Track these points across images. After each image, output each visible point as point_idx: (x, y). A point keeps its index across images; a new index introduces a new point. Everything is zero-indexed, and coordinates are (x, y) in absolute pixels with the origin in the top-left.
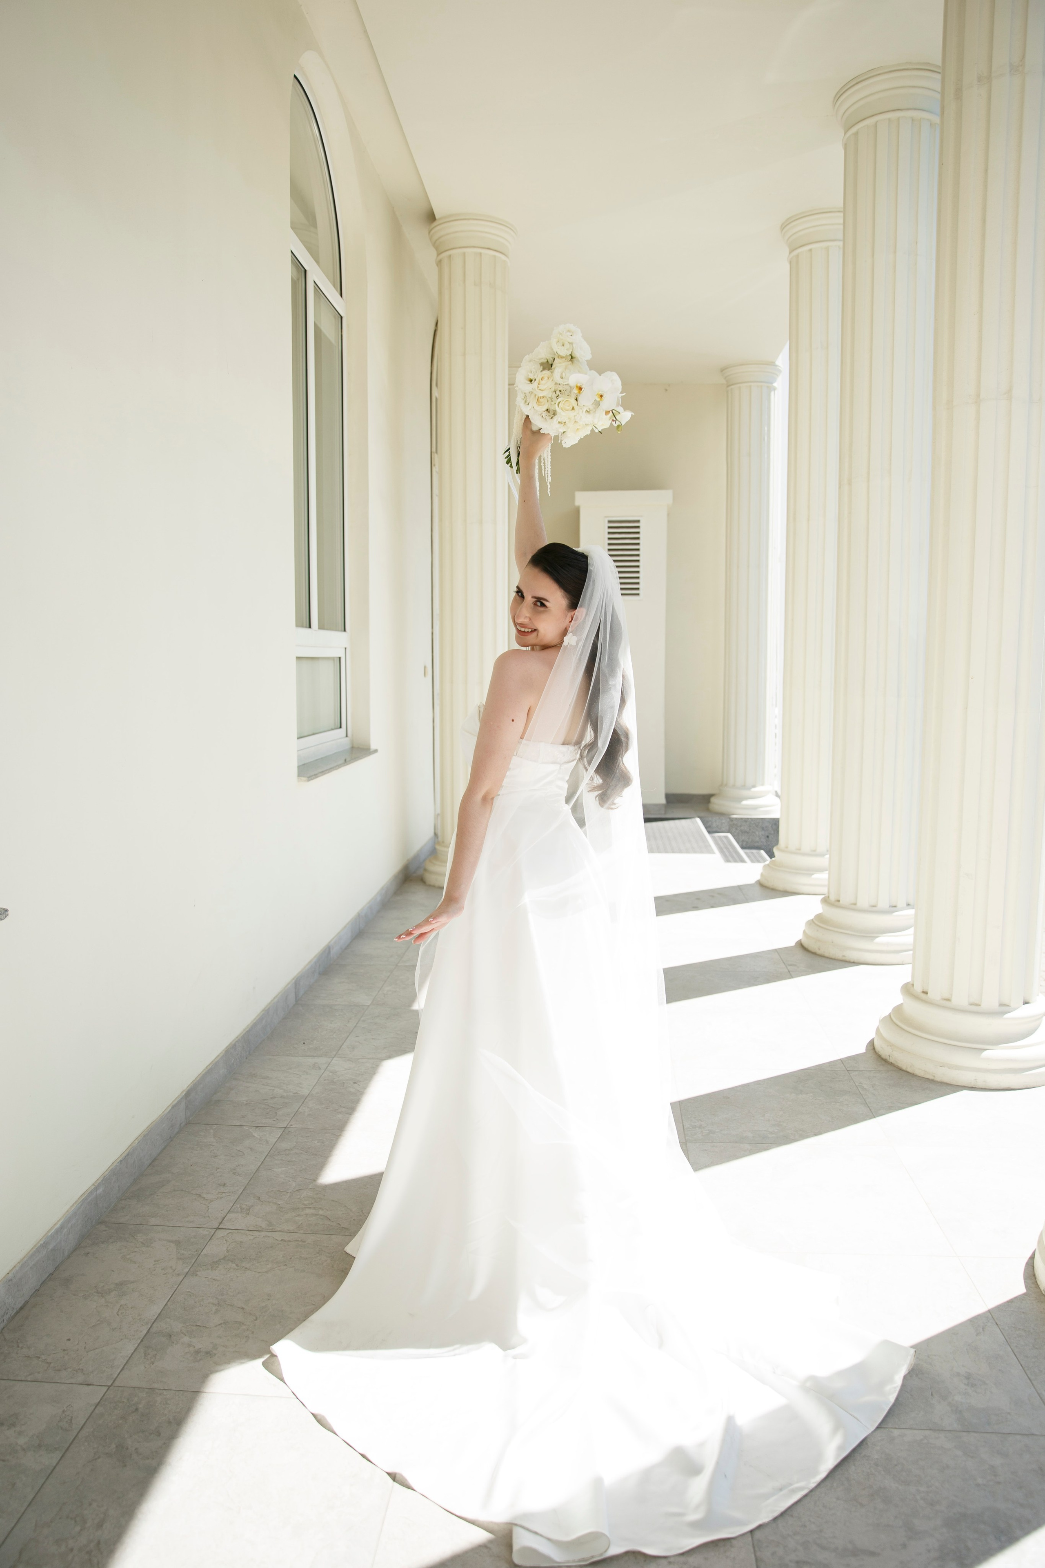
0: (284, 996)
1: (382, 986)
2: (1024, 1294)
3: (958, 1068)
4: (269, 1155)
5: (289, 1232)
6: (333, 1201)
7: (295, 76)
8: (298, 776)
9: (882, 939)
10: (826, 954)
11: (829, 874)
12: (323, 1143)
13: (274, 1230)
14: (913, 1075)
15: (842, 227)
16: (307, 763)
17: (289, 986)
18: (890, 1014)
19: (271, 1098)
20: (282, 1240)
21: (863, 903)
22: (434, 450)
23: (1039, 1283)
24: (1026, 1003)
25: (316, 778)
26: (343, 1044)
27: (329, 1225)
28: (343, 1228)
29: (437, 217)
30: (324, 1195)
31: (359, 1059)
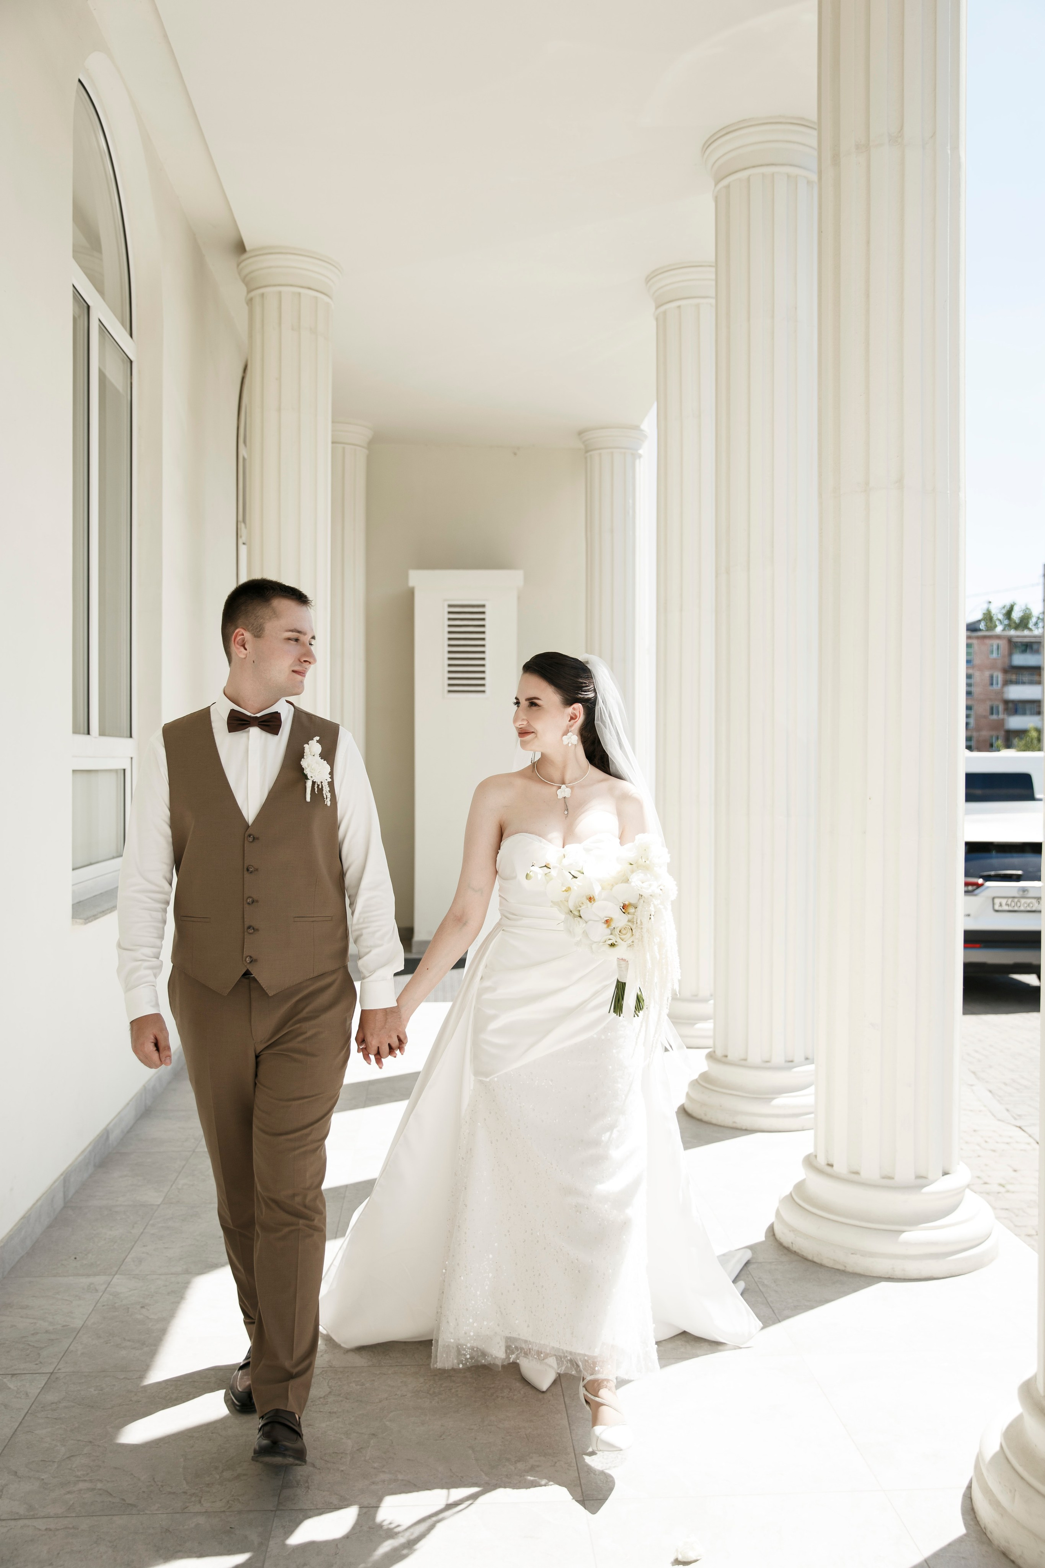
0: (49, 1197)
1: (176, 1179)
2: (965, 1535)
3: (872, 1255)
4: (29, 1412)
5: (57, 1516)
6: (116, 1468)
7: (80, 81)
8: (73, 918)
9: (781, 1101)
10: (714, 1121)
11: (715, 1023)
12: (102, 1390)
13: (36, 1517)
14: (821, 1266)
15: (713, 283)
16: (82, 901)
17: (57, 1184)
18: (791, 1194)
19: (33, 1334)
20: (46, 1529)
21: (755, 1057)
22: (240, 518)
23: (978, 1518)
24: (945, 1173)
25: (95, 919)
26: (127, 1256)
27: (110, 1502)
28: (128, 1504)
29: (248, 248)
30: (104, 1462)
31: (147, 1275)
